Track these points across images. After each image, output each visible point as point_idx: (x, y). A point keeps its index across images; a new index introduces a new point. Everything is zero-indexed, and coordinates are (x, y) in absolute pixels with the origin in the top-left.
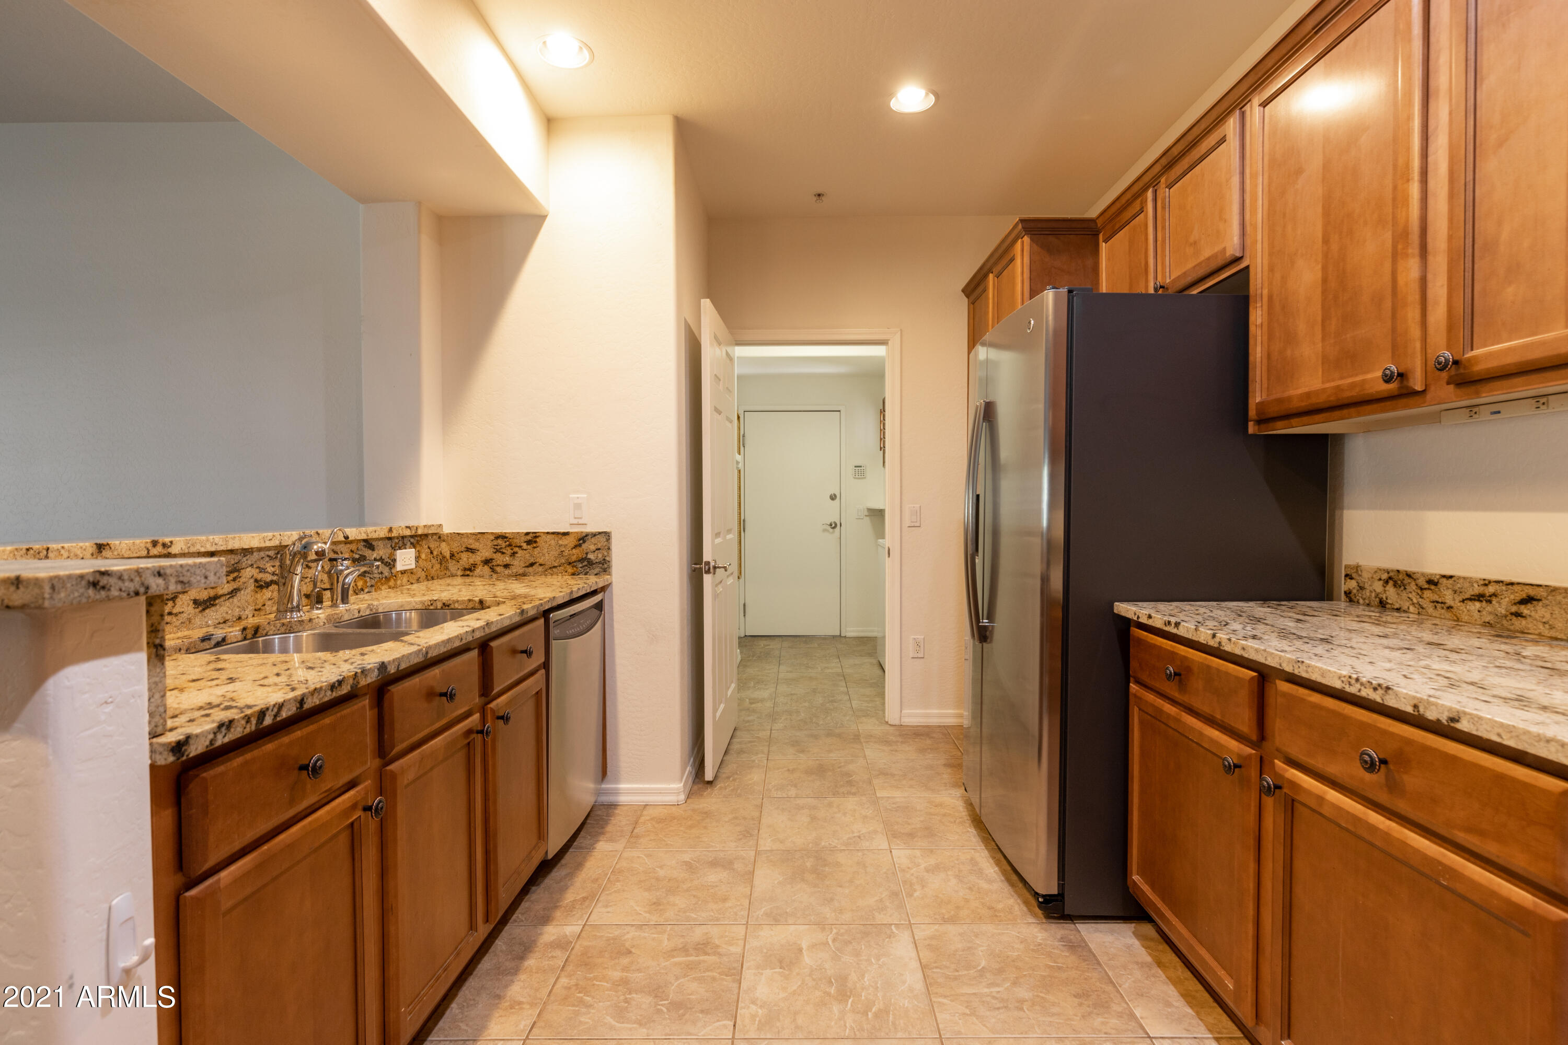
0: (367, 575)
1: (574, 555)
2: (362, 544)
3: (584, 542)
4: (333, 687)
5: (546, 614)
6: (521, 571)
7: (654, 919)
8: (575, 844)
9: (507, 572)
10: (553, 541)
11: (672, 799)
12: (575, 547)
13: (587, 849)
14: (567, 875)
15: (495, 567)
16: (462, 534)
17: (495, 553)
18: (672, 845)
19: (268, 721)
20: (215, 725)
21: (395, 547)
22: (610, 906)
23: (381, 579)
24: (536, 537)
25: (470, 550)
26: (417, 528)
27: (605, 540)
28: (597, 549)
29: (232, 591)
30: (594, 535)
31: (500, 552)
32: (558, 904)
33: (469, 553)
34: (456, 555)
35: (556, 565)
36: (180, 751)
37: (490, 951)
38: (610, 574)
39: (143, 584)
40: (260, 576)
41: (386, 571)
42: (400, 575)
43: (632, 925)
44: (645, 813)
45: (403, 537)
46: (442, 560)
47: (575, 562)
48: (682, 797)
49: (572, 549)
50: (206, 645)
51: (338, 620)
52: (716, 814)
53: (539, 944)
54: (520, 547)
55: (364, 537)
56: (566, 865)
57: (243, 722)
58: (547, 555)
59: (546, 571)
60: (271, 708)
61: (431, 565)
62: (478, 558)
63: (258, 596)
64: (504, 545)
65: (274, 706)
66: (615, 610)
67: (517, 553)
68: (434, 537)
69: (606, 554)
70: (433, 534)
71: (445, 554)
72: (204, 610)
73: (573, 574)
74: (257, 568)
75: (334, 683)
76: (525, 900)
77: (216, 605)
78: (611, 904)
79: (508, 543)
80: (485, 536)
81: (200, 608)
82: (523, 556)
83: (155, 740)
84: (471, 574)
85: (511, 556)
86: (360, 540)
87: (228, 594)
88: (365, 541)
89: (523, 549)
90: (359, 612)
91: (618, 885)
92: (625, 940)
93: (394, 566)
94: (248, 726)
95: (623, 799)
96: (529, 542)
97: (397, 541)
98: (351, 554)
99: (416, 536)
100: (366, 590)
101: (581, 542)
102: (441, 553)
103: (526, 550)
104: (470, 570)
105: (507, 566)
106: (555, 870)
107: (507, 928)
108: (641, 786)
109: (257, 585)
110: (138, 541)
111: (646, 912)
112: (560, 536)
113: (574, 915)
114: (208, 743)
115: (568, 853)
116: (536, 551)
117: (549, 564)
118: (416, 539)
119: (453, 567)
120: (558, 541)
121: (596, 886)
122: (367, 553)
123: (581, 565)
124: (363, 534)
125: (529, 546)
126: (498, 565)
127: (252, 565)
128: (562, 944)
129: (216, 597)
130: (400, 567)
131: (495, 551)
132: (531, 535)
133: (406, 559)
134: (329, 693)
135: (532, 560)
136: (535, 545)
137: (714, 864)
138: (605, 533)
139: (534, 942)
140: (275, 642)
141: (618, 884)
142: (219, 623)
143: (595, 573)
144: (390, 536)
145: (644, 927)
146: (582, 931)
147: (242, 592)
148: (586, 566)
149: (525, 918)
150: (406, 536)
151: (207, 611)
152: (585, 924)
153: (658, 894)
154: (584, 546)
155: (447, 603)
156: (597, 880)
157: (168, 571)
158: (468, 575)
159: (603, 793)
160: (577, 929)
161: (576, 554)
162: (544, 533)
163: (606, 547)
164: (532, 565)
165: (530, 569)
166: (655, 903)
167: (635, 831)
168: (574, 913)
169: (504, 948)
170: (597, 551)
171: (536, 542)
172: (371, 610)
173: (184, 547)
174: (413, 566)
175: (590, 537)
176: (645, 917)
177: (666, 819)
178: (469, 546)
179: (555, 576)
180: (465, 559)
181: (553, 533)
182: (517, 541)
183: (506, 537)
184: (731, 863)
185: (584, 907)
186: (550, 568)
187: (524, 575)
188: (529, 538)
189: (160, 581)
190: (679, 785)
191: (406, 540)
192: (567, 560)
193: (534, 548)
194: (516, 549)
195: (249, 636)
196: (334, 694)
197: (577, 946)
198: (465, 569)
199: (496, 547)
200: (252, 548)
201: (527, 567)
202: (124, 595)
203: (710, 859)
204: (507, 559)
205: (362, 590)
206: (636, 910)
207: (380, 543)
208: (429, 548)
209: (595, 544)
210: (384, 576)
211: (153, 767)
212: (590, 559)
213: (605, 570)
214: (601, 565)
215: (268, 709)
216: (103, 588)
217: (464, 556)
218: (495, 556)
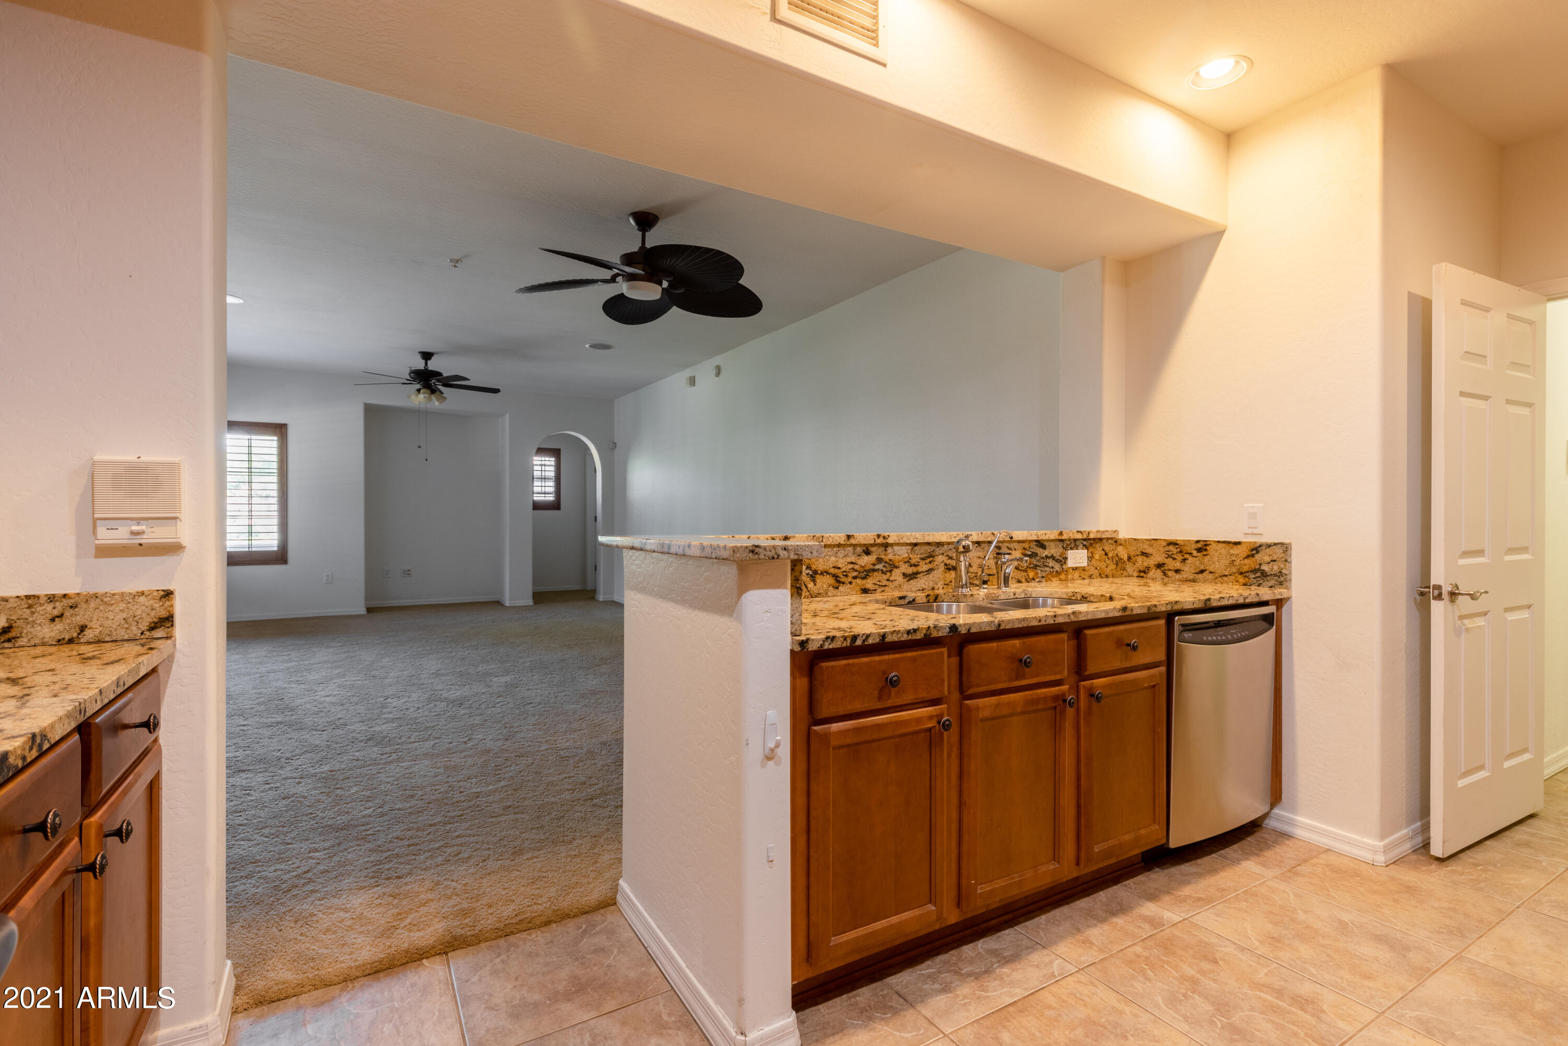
0: (1038, 568)
1: (1246, 565)
2: (1034, 543)
3: (1258, 552)
4: (908, 632)
5: (1170, 617)
6: (1191, 577)
7: (1263, 950)
8: (1222, 852)
9: (1177, 576)
10: (1223, 550)
11: (1367, 856)
12: (1248, 557)
13: (1231, 861)
14: (1196, 873)
15: (1166, 571)
16: (1138, 540)
17: (1167, 558)
18: (1335, 898)
19: (859, 642)
20: (824, 637)
21: (1067, 547)
22: (1222, 917)
23: (1051, 573)
24: (1206, 545)
25: (1144, 554)
26: (1089, 533)
27: (1281, 551)
28: (1272, 561)
29: (928, 570)
30: (1269, 546)
31: (1172, 558)
32: (1171, 891)
33: (1144, 557)
34: (1132, 557)
35: (1227, 574)
36: (803, 645)
37: (1092, 896)
38: (1288, 588)
39: (776, 553)
40: (949, 562)
41: (1057, 567)
42: (1071, 571)
43: (1234, 943)
44: (1323, 856)
45: (1075, 540)
46: (1119, 562)
47: (1247, 572)
48: (1381, 859)
49: (1244, 559)
50: (902, 602)
51: (995, 598)
52: (1423, 894)
53: (1134, 911)
54: (1191, 554)
55: (1036, 538)
56: (1200, 865)
57: (842, 639)
58: (1217, 563)
59: (1216, 578)
60: (861, 635)
61: (1105, 565)
62: (1151, 562)
63: (947, 575)
64: (1175, 551)
65: (863, 634)
66: (1294, 627)
67: (1187, 559)
68: (1110, 541)
69: (1282, 566)
70: (1108, 539)
71: (1122, 557)
72: (909, 580)
73: (1245, 585)
74: (947, 556)
75: (910, 630)
76: (1144, 874)
77: (917, 578)
78: (1223, 915)
79: (1179, 550)
80: (1159, 542)
81: (907, 579)
82: (1193, 563)
83: (794, 637)
84: (1145, 576)
85: (1181, 562)
86: (1032, 541)
87: (926, 571)
88: (1036, 541)
89: (1193, 556)
90: (1014, 595)
91: (1244, 905)
92: (1217, 950)
93: (1065, 563)
94: (845, 642)
95: (1299, 832)
96: (1199, 550)
97: (1069, 543)
98: (1024, 551)
99: (1089, 539)
100: (1037, 580)
101: (1254, 552)
102: (1117, 556)
103: (1196, 557)
104: (1144, 572)
105: (1177, 571)
106: (1187, 864)
107: (1115, 887)
108: (1324, 827)
109: (946, 567)
110: (869, 534)
111: (1258, 940)
112: (1232, 545)
113: (1181, 907)
114: (819, 645)
115: (1209, 857)
116: (1206, 559)
117: (1219, 572)
118: (1089, 542)
119: (1130, 568)
120: (1228, 550)
121: (1219, 894)
122: (1039, 551)
123: (1253, 576)
124: (1034, 536)
125: (1199, 554)
126: (1169, 570)
127: (943, 554)
128: (1155, 923)
129: (917, 573)
130: (1071, 563)
131: (1166, 556)
132: (1202, 543)
133: (1077, 558)
134: (905, 635)
135: (1202, 568)
136: (1205, 553)
137: (1380, 939)
138: (1282, 544)
139: (1132, 908)
140: (943, 607)
141: (1244, 903)
142: (919, 590)
143: (1270, 585)
144: (1060, 538)
145: (1246, 951)
146: (1180, 922)
147: (936, 571)
148: (1259, 577)
149: (1135, 888)
150: (1078, 540)
151: (911, 581)
152: (1187, 919)
153: (1284, 932)
154: (1257, 557)
155: (1085, 596)
156: (1224, 890)
157: (790, 548)
158: (1142, 577)
159: (1276, 818)
160: (1177, 919)
161: (1249, 564)
162: (1214, 541)
163: (1283, 559)
164: (1202, 572)
165: (1200, 576)
166: (1273, 938)
167: (1298, 868)
168: (1182, 905)
169: (1104, 900)
170: (1271, 563)
171: (1206, 550)
172: (1026, 594)
173: (896, 539)
174: (1085, 564)
175: (1264, 547)
176: (1254, 944)
177: (1345, 872)
178: (1144, 551)
179: (1225, 585)
180: (1140, 562)
181: (1224, 542)
182: (1187, 549)
183: (1178, 544)
184: (1407, 949)
185: (1195, 905)
186: (1221, 576)
187: (1194, 581)
188: (1199, 545)
189: (785, 553)
190: (1375, 843)
191: (1078, 543)
192: (1239, 569)
193: (1205, 555)
194: (1187, 556)
195: (931, 600)
196: (910, 637)
197: (1168, 931)
198: (1140, 571)
199: (1168, 553)
200: (943, 543)
201: (1197, 573)
202: (767, 558)
203: (1378, 933)
204: (1178, 565)
205: (1034, 579)
206: (1247, 933)
207: (1052, 545)
208: (1103, 550)
209: (1270, 555)
210: (1055, 570)
211: (792, 651)
212: (1263, 570)
213: (1281, 584)
214: (1277, 578)
215: (859, 635)
216: (757, 553)
217: (1140, 559)
218: (1167, 561)
